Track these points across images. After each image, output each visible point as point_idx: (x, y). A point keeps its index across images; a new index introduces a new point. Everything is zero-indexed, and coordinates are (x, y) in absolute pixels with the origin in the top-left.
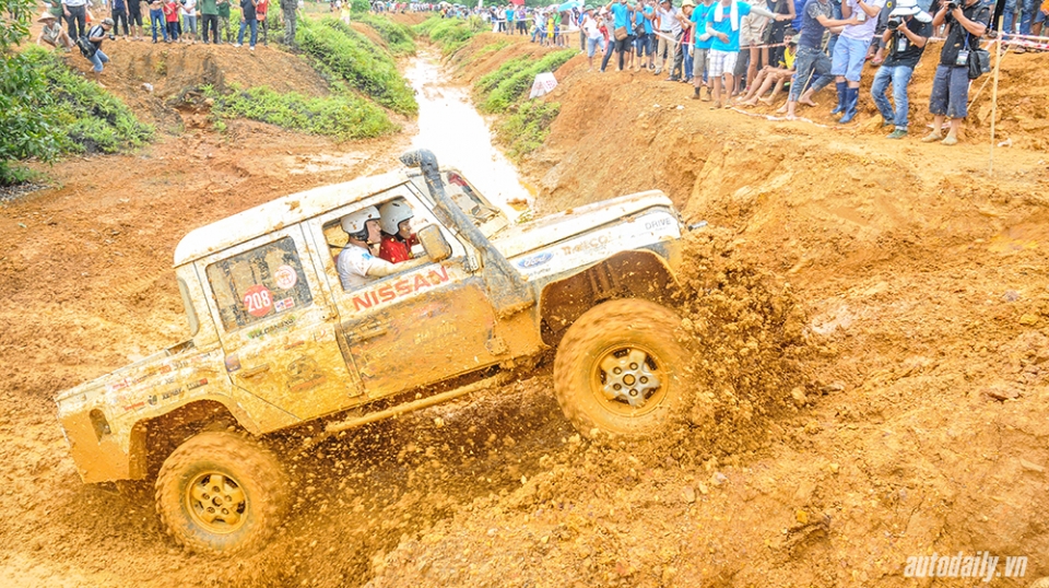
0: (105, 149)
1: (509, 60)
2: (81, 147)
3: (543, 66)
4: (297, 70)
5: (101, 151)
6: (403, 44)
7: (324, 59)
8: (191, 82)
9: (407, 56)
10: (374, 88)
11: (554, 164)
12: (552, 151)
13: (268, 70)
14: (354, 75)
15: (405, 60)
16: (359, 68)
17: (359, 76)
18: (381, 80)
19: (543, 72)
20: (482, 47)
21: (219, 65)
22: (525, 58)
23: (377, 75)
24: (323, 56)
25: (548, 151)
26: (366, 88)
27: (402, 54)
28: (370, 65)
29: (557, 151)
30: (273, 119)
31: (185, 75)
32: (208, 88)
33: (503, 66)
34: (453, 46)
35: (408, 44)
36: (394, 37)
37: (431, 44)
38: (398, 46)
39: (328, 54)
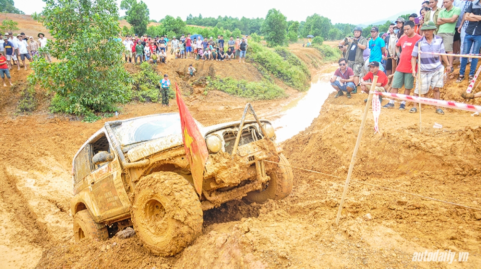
0: (153, 101)
2: (144, 100)
4: (249, 70)
5: (151, 101)
7: (264, 65)
8: (204, 75)
13: (236, 70)
21: (214, 68)
24: (264, 64)
30: (228, 90)
31: (202, 72)
32: (209, 77)
36: (328, 54)
39: (266, 63)
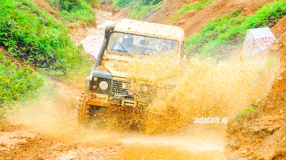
1: (214, 19)
3: (257, 21)
6: (78, 13)
9: (84, 27)
10: (41, 58)
11: (272, 133)
12: (269, 117)
14: (14, 42)
15: (81, 31)
16: (20, 32)
17: (20, 42)
18: (49, 47)
19: (256, 27)
20: (179, 8)
22: (235, 15)
23: (44, 42)
25: (263, 117)
26: (30, 58)
27: (77, 24)
28: (34, 30)
29: (276, 117)
33: (206, 26)
34: (142, 11)
35: (85, 12)
37: (114, 12)
38: (72, 15)
